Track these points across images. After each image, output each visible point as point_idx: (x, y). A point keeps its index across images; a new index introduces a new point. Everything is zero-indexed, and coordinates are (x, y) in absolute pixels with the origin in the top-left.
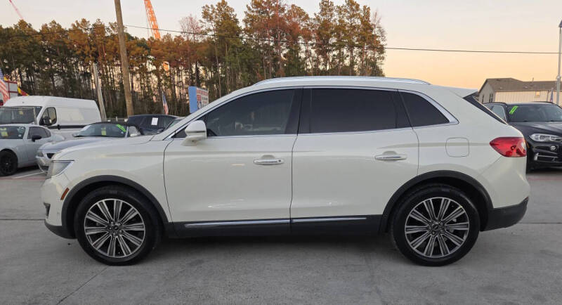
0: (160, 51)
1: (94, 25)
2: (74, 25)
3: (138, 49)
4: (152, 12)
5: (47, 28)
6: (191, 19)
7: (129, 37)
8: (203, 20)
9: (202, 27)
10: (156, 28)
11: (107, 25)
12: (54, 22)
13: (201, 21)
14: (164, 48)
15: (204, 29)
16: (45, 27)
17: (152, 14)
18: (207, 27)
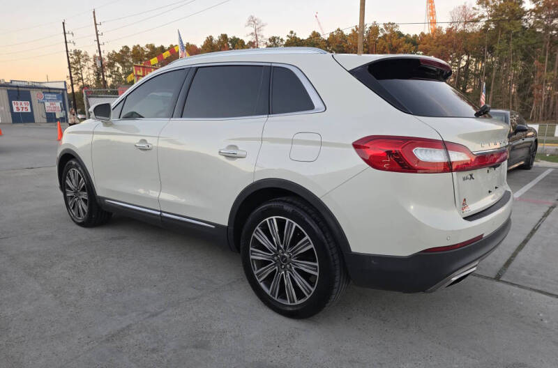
0: (427, 45)
1: (370, 28)
2: (353, 30)
3: (406, 45)
4: (432, 7)
5: (333, 35)
6: (464, 7)
7: (400, 35)
8: (477, 7)
9: (475, 14)
10: (433, 22)
11: (381, 26)
12: (339, 30)
13: (474, 9)
14: (432, 43)
15: (476, 17)
16: (332, 35)
17: (432, 9)
18: (480, 14)
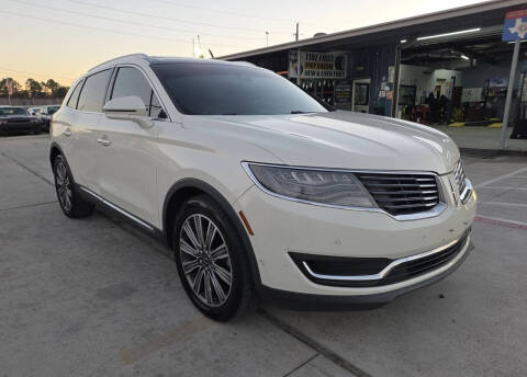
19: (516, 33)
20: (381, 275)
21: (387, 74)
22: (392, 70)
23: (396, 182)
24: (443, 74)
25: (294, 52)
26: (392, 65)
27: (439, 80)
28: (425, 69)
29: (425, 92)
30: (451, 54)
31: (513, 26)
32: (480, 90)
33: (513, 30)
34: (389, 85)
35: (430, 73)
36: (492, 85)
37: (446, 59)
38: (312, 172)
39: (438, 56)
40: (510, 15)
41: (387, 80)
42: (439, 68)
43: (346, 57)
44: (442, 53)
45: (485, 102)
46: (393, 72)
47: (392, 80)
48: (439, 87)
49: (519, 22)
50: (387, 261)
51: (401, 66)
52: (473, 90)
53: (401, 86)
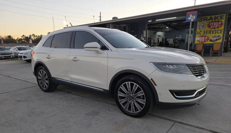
19: (190, 20)
20: (194, 95)
21: (143, 34)
22: (145, 32)
23: (195, 67)
24: (160, 34)
25: (108, 24)
26: (145, 30)
27: (158, 36)
28: (154, 32)
29: (154, 40)
30: (162, 26)
31: (189, 17)
32: (173, 39)
33: (189, 18)
34: (144, 38)
35: (155, 33)
36: (177, 37)
37: (160, 28)
38: (172, 64)
39: (158, 27)
40: (188, 13)
41: (143, 36)
42: (159, 31)
43: (127, 27)
44: (159, 26)
45: (175, 44)
46: (145, 33)
47: (145, 36)
48: (158, 38)
49: (191, 16)
50: (195, 91)
51: (148, 30)
52: (170, 39)
53: (148, 38)
